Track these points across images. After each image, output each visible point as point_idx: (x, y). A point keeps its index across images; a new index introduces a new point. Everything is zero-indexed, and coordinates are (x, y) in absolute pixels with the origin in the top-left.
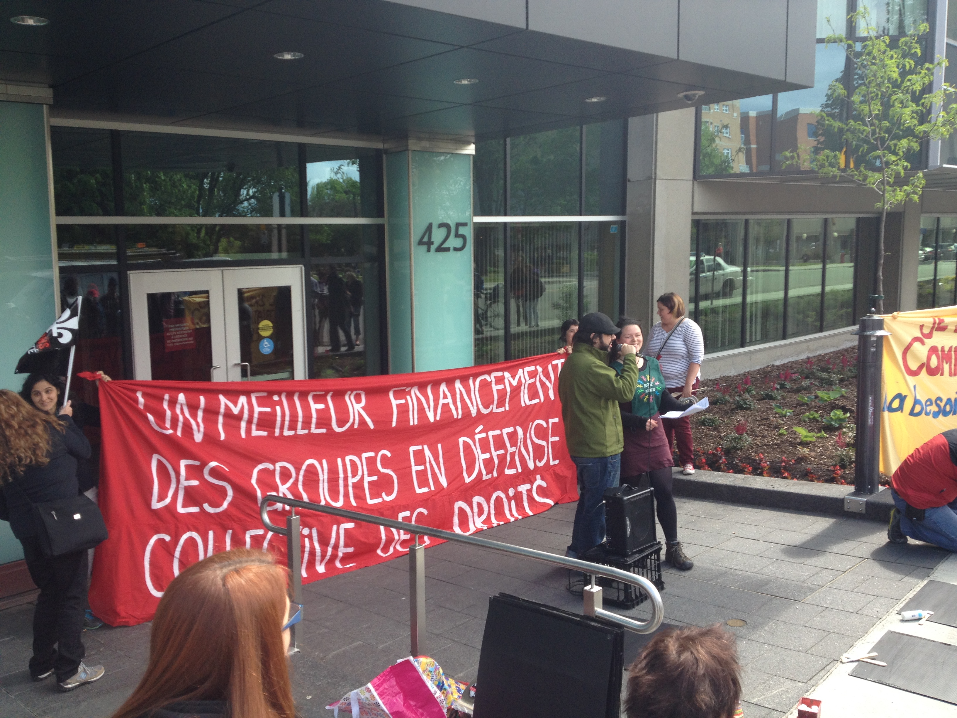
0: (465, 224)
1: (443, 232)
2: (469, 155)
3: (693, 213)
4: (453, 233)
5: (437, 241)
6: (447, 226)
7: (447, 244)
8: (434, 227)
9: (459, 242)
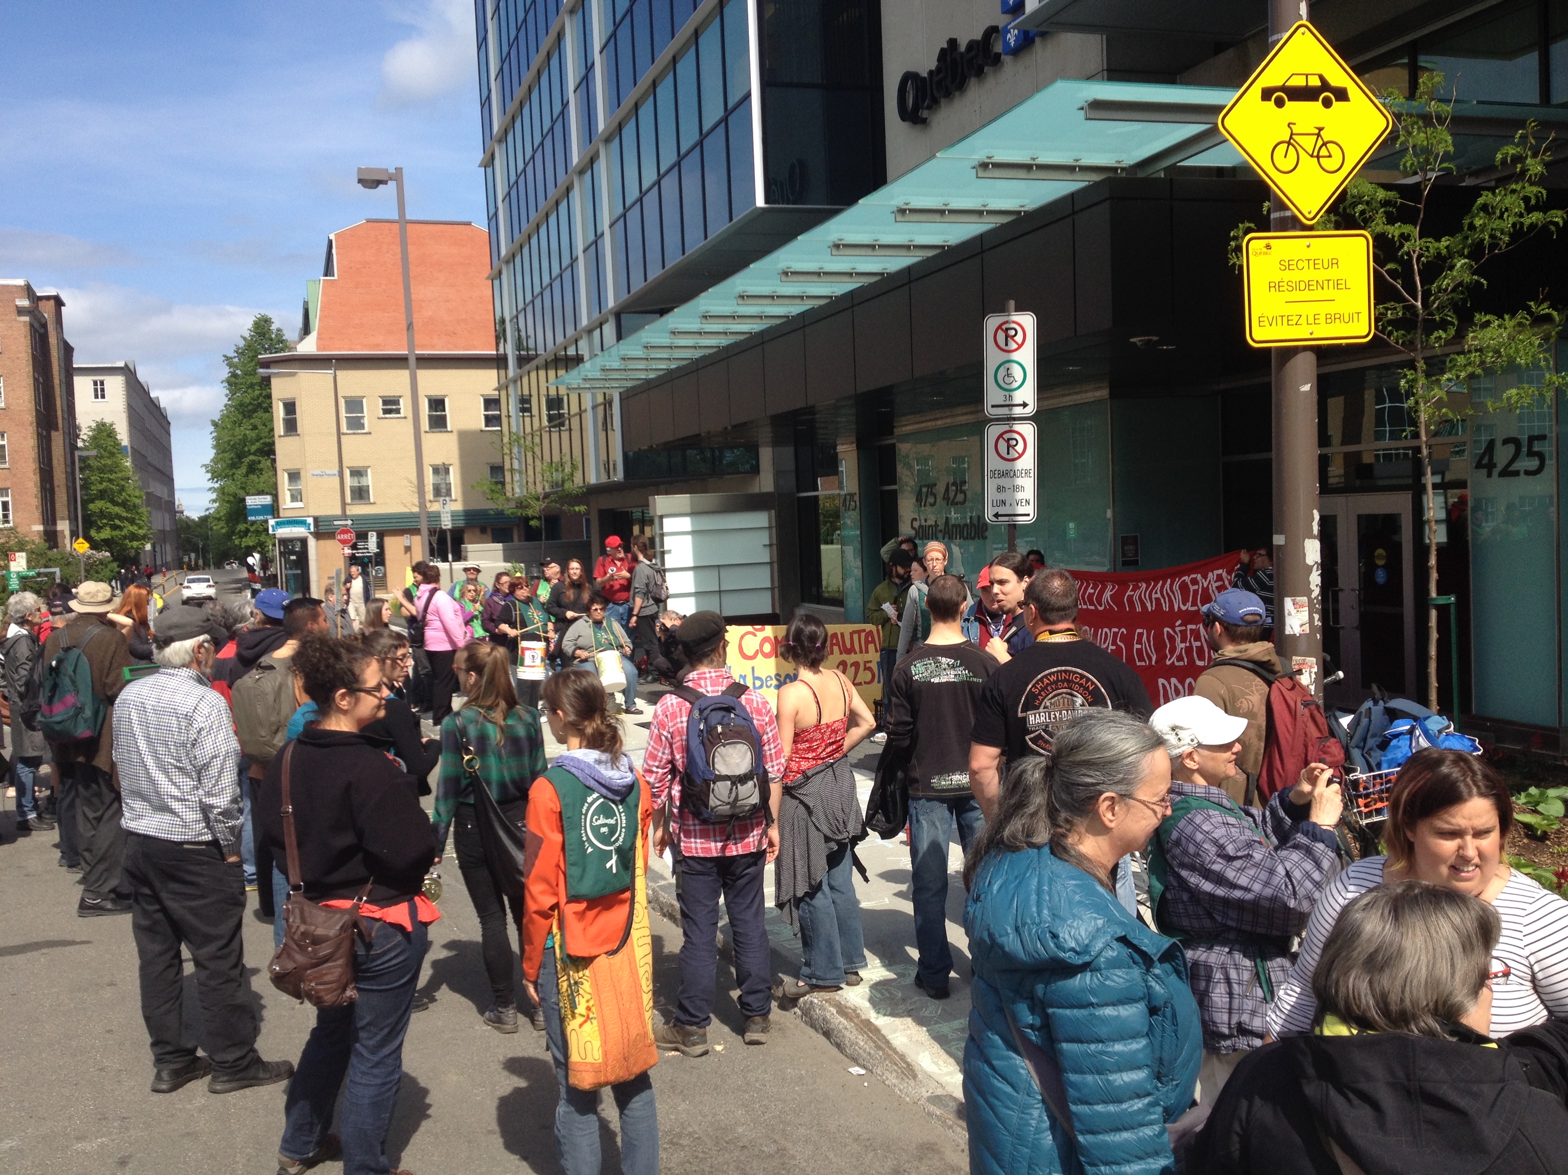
0: (1543, 437)
4: (1525, 449)
5: (1501, 465)
6: (1516, 442)
7: (1515, 466)
8: (1498, 444)
9: (1534, 463)
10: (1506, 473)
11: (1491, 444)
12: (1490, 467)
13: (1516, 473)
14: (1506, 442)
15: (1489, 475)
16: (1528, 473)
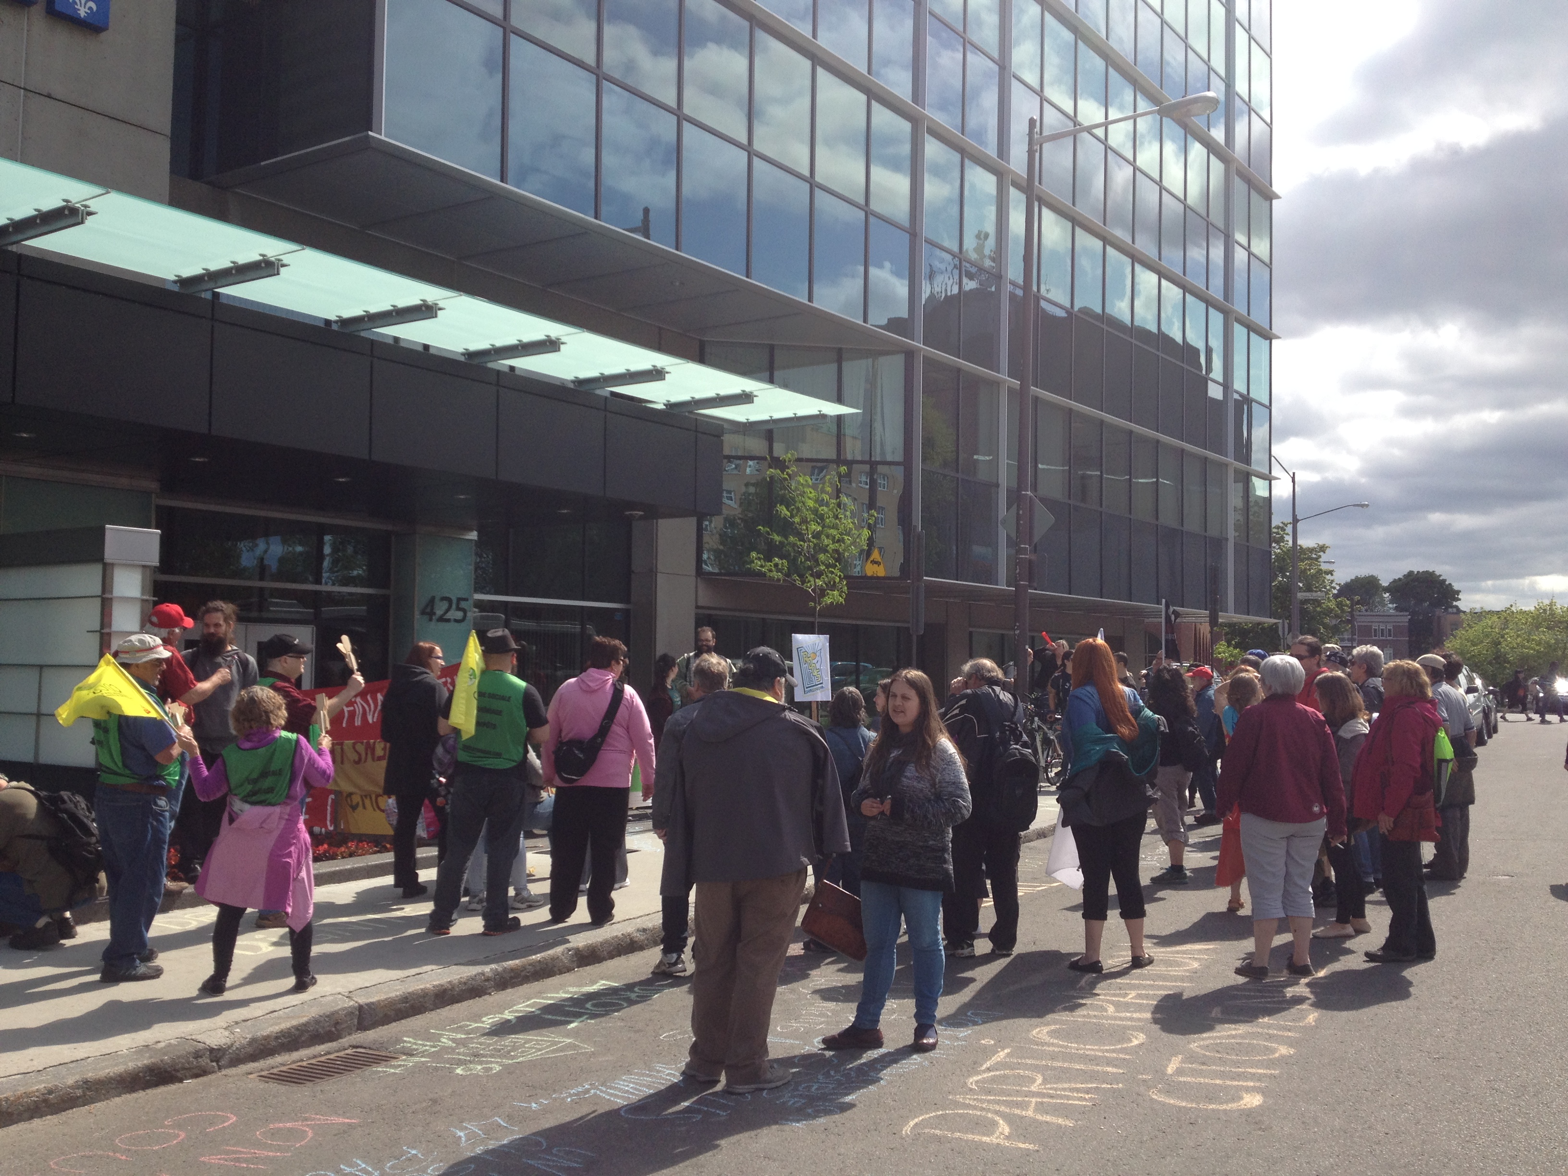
0: (466, 600)
1: (445, 605)
2: (471, 540)
3: (697, 607)
4: (454, 606)
5: (439, 613)
6: (449, 600)
7: (448, 616)
8: (437, 600)
9: (459, 615)
10: (441, 619)
11: (432, 601)
12: (431, 614)
13: (448, 620)
14: (443, 599)
15: (431, 620)
16: (456, 621)
